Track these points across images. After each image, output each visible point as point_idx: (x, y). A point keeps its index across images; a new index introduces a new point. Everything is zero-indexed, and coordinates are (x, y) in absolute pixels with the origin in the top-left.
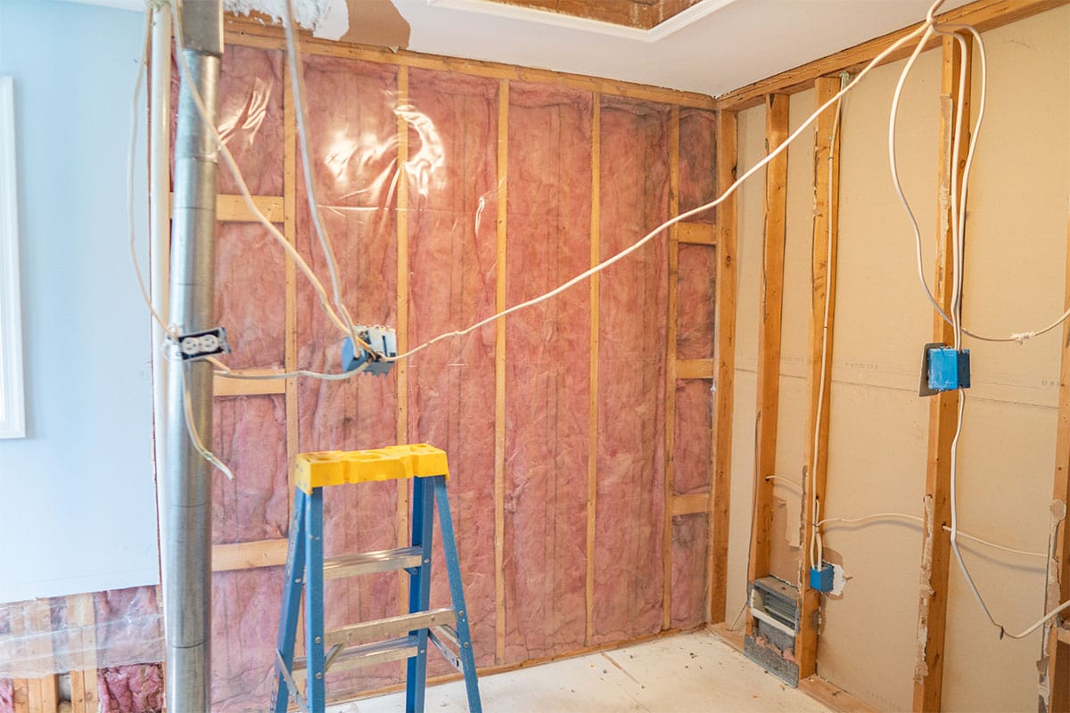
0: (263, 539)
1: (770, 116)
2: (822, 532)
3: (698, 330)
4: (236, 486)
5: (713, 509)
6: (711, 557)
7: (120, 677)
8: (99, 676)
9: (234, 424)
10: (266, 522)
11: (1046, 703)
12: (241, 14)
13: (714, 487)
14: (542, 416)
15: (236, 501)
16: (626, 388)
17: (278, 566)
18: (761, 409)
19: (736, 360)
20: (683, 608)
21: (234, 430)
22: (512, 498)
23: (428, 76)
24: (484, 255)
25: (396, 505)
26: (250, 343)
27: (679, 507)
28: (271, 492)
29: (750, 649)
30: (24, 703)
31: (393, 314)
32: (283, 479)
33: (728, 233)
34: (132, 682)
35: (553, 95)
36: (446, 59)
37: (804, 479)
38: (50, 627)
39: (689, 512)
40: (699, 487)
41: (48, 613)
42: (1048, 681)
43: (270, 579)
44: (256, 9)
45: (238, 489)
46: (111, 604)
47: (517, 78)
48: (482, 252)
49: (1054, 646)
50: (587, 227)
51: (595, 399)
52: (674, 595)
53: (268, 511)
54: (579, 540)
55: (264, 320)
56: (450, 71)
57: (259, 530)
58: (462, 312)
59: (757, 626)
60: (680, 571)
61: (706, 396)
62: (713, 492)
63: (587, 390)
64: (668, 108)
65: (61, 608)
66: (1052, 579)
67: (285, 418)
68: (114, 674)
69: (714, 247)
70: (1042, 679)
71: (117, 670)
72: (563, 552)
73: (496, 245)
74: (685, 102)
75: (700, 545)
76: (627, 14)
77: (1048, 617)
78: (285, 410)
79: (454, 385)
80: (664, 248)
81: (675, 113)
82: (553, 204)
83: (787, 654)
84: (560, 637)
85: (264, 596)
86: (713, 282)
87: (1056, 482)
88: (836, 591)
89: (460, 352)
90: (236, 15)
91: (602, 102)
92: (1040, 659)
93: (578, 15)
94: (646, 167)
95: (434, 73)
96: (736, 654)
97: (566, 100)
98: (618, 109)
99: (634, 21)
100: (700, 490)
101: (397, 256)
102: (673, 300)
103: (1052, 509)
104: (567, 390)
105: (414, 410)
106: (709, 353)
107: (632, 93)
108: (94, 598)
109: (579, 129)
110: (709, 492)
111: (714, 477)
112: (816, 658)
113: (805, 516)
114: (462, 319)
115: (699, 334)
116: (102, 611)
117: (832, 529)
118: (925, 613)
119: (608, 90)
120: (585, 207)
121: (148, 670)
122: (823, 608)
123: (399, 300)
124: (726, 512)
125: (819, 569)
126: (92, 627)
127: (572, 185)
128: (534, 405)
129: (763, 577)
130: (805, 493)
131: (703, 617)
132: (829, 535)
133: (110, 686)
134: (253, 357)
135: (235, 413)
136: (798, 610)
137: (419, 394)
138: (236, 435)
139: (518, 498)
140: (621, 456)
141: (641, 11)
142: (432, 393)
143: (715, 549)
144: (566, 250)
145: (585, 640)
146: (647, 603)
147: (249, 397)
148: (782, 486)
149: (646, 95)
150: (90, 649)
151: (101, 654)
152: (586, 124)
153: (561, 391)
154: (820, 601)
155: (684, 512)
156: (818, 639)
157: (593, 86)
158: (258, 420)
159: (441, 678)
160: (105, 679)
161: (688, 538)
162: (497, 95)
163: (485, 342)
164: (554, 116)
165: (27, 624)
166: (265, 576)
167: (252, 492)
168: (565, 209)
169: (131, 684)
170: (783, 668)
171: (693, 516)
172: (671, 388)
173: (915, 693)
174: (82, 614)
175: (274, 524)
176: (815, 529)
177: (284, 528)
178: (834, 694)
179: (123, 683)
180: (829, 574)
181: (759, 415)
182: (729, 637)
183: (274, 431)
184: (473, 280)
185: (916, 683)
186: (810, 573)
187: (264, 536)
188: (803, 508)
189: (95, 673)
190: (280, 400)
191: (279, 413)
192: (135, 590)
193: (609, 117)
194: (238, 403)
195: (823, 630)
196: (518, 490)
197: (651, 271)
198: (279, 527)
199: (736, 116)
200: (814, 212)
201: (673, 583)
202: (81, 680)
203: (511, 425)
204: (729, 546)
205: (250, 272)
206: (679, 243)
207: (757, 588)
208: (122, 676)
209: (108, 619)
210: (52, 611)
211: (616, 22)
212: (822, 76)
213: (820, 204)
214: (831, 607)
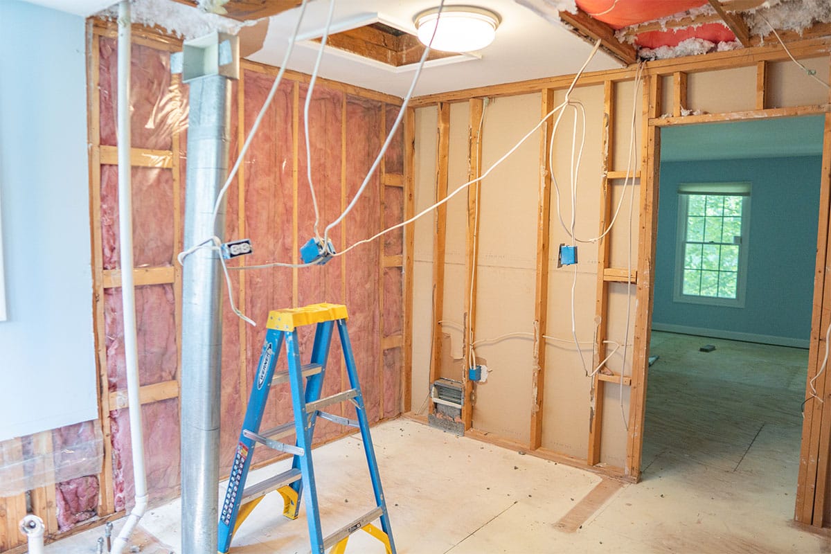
0: (160, 382)
1: (440, 115)
2: (474, 349)
3: (394, 238)
4: (145, 347)
5: (404, 344)
6: (404, 373)
7: (71, 487)
8: (57, 489)
9: (143, 304)
10: (162, 370)
11: (594, 409)
12: (148, 26)
13: (404, 331)
14: (317, 292)
15: (145, 357)
16: (359, 274)
17: (170, 399)
18: (436, 283)
19: (415, 254)
20: (390, 404)
21: (143, 310)
22: (302, 344)
23: (254, 76)
24: (286, 192)
25: (239, 353)
26: (152, 249)
27: (386, 345)
28: (166, 349)
29: (432, 421)
30: (4, 516)
31: (236, 229)
32: (173, 340)
33: (410, 180)
34: (80, 489)
35: (322, 93)
36: (265, 66)
37: (465, 320)
38: (22, 458)
39: (391, 347)
40: (397, 331)
41: (20, 448)
42: (594, 399)
43: (166, 408)
44: (159, 23)
45: (147, 348)
46: (65, 436)
47: (303, 81)
48: (285, 190)
49: (597, 382)
50: (339, 175)
51: (344, 281)
52: (385, 398)
53: (164, 362)
54: (337, 368)
55: (161, 234)
56: (267, 74)
57: (158, 375)
58: (274, 228)
59: (436, 408)
60: (388, 383)
61: (399, 277)
62: (404, 334)
63: (339, 276)
64: (380, 104)
65: (29, 443)
66: (596, 352)
67: (174, 300)
68: (67, 486)
69: (402, 188)
70: (592, 399)
71: (68, 483)
72: (329, 376)
73: (292, 186)
74: (389, 101)
75: (397, 365)
76: (385, 56)
77: (594, 372)
78: (173, 294)
79: (271, 274)
80: (378, 189)
81: (384, 107)
82: (322, 161)
83: (457, 419)
84: (328, 428)
85: (163, 420)
86: (402, 209)
87: (597, 308)
88: (483, 380)
89: (274, 253)
90: (145, 25)
91: (347, 98)
92: (591, 390)
93: (363, 55)
94: (368, 139)
95: (257, 75)
96: (424, 426)
97: (328, 97)
98: (354, 104)
99: (389, 60)
100: (396, 333)
101: (238, 192)
102: (382, 220)
103: (595, 320)
104: (330, 276)
105: (249, 291)
106: (400, 251)
107: (363, 94)
108: (53, 433)
109: (335, 114)
110: (402, 335)
111: (405, 325)
112: (472, 418)
113: (466, 340)
114: (274, 232)
115: (395, 240)
116: (59, 441)
117: (480, 346)
118: (536, 381)
119: (351, 91)
120: (338, 163)
121: (90, 480)
122: (475, 391)
123: (240, 220)
124: (410, 345)
125: (475, 368)
126: (51, 455)
127: (332, 149)
128: (313, 285)
129: (438, 379)
130: (465, 328)
131: (400, 409)
132: (477, 350)
133: (65, 495)
134: (154, 259)
135: (143, 297)
136: (463, 393)
137: (251, 281)
138: (145, 312)
139: (305, 344)
140: (358, 315)
141: (392, 56)
142: (258, 280)
143: (406, 368)
144: (329, 189)
145: (342, 429)
146: (372, 404)
147: (151, 286)
148: (448, 326)
149: (369, 95)
150: (51, 470)
151: (58, 473)
152: (338, 111)
153: (327, 276)
154: (474, 387)
155: (388, 347)
156: (473, 408)
157: (343, 89)
158: (158, 301)
159: (266, 462)
160: (61, 490)
161: (392, 363)
162: (292, 91)
163: (286, 246)
164: (323, 106)
165: (6, 457)
166: (163, 406)
167: (155, 350)
168: (328, 165)
169: (78, 492)
170: (455, 428)
171: (393, 349)
172: (382, 272)
173: (532, 422)
174: (44, 445)
175: (168, 371)
176: (471, 347)
177: (173, 373)
178: (485, 435)
179: (74, 491)
180: (479, 370)
181: (435, 286)
182: (417, 418)
183: (168, 309)
184: (281, 208)
185: (532, 416)
186: (469, 371)
187: (161, 379)
188: (465, 336)
189: (54, 487)
190: (170, 287)
191: (170, 296)
192: (79, 425)
193: (350, 108)
194: (144, 291)
195: (475, 403)
196: (305, 339)
197: (371, 202)
198: (170, 373)
199: (414, 111)
200: (469, 172)
201: (384, 390)
202: (44, 493)
203: (301, 299)
204: (413, 366)
205: (152, 202)
206: (386, 186)
207: (435, 386)
208: (72, 487)
209: (62, 448)
210: (23, 446)
211: (381, 60)
212: (474, 98)
213: (472, 168)
214: (480, 388)
